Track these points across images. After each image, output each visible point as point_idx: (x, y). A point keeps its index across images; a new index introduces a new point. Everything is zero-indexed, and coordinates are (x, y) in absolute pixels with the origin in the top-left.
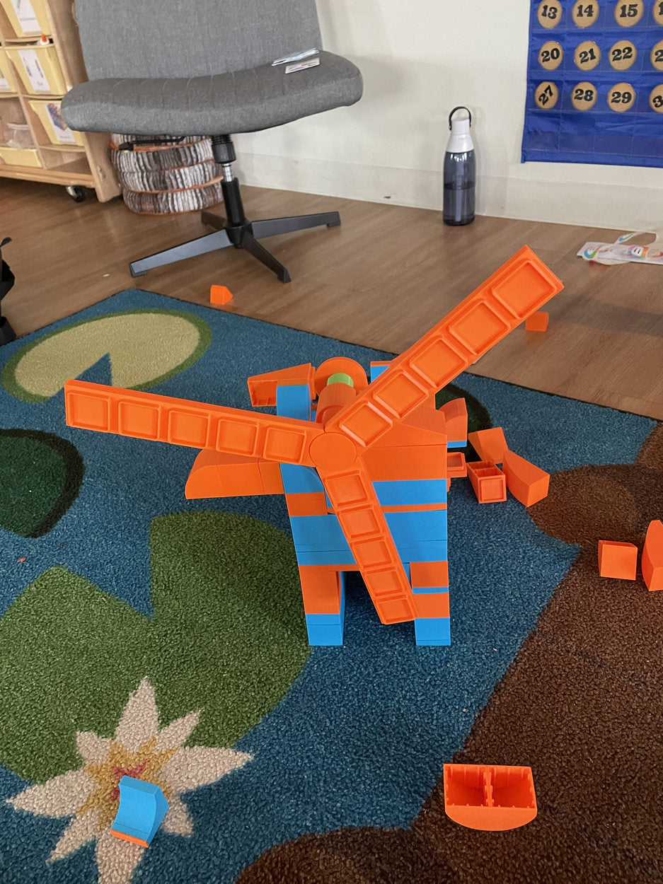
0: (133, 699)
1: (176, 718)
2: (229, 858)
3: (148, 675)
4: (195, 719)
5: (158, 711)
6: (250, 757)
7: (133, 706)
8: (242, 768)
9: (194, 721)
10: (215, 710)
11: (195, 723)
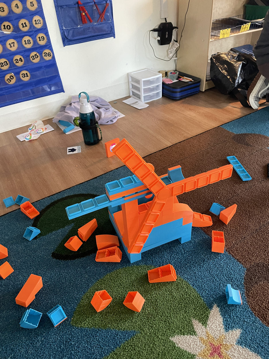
0: (180, 345)
1: (193, 328)
2: (250, 319)
3: (169, 337)
4: (196, 321)
5: (188, 335)
6: (215, 305)
7: (183, 345)
8: (219, 308)
9: (197, 321)
10: (194, 313)
11: (197, 322)
